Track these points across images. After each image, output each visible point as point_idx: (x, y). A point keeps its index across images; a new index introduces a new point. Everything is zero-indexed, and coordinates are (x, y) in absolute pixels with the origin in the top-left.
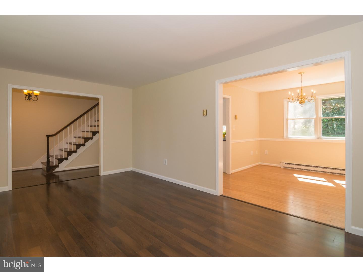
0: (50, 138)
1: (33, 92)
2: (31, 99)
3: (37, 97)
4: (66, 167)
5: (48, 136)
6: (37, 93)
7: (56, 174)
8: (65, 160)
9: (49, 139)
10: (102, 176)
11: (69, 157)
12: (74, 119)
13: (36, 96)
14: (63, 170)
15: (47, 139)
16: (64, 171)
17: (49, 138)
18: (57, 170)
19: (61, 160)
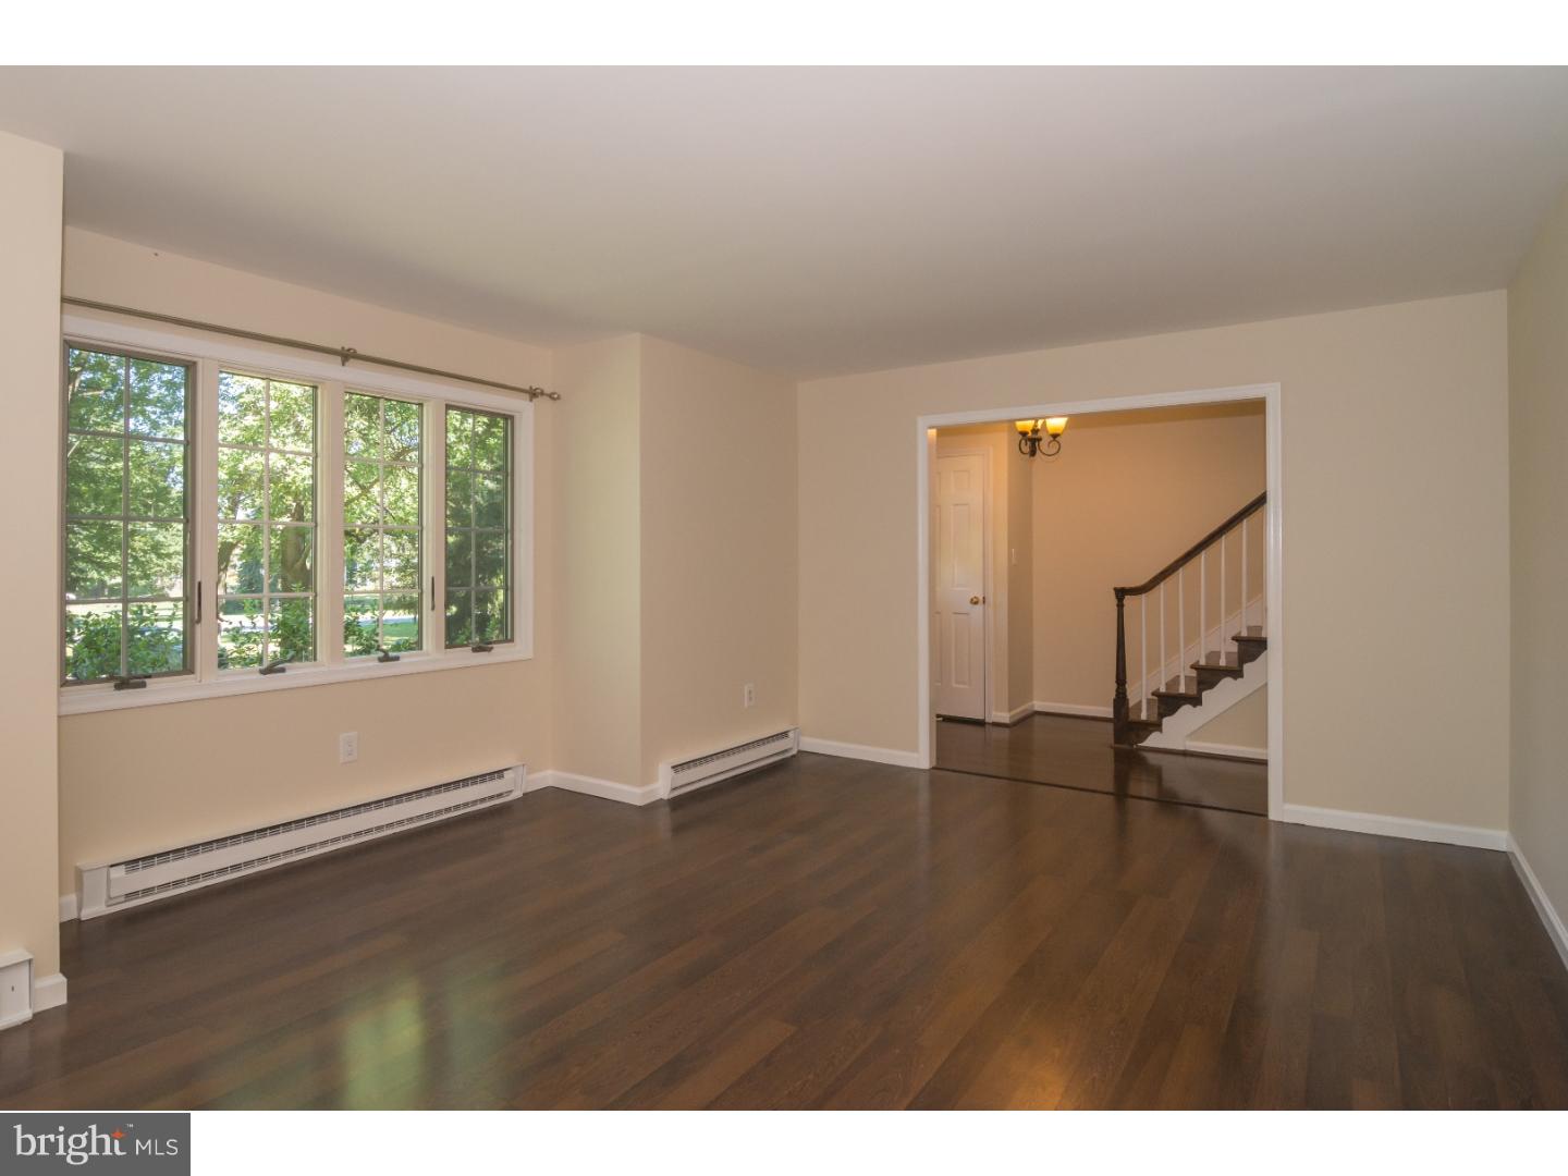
0: (1128, 600)
1: (1044, 424)
2: (1038, 451)
3: (1057, 439)
4: (1193, 735)
5: (1121, 593)
6: (1057, 423)
7: (1152, 758)
8: (1190, 703)
9: (1123, 606)
10: (1274, 821)
11: (1205, 694)
12: (1208, 534)
13: (1055, 436)
14: (1181, 748)
15: (1118, 606)
16: (1185, 753)
17: (1125, 602)
18: (1153, 740)
19: (1169, 703)
